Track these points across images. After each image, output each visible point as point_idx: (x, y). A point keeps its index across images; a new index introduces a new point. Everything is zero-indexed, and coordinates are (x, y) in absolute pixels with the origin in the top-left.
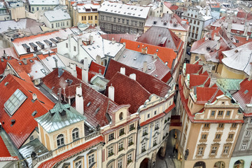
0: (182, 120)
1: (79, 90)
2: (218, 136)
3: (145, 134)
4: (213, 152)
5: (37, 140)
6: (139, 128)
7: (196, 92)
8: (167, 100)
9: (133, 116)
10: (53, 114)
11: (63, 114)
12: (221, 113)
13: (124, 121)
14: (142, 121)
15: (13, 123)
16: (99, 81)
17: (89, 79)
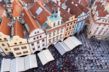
0: (90, 22)
1: (59, 9)
2: (103, 29)
3: (78, 25)
4: (99, 33)
5: (47, 24)
6: (77, 23)
7: (99, 13)
8: (87, 14)
9: (76, 19)
10: (53, 16)
11: (56, 16)
12: (106, 21)
13: (73, 20)
14: (78, 21)
15: (39, 18)
16: (64, 6)
17: (61, 5)
